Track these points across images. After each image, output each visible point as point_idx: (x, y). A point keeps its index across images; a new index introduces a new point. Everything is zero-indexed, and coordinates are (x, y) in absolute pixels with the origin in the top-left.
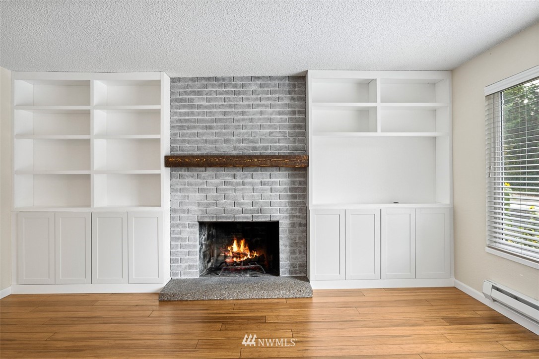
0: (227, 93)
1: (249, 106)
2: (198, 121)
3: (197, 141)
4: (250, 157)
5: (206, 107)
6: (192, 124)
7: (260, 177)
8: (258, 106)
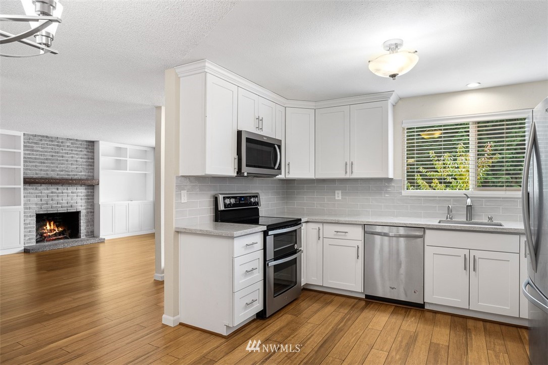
0: (54, 145)
1: (66, 153)
2: (36, 158)
3: (35, 170)
4: (67, 180)
5: (41, 152)
6: (33, 160)
7: (71, 189)
8: (71, 153)
